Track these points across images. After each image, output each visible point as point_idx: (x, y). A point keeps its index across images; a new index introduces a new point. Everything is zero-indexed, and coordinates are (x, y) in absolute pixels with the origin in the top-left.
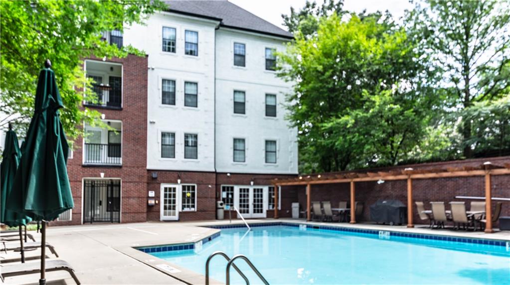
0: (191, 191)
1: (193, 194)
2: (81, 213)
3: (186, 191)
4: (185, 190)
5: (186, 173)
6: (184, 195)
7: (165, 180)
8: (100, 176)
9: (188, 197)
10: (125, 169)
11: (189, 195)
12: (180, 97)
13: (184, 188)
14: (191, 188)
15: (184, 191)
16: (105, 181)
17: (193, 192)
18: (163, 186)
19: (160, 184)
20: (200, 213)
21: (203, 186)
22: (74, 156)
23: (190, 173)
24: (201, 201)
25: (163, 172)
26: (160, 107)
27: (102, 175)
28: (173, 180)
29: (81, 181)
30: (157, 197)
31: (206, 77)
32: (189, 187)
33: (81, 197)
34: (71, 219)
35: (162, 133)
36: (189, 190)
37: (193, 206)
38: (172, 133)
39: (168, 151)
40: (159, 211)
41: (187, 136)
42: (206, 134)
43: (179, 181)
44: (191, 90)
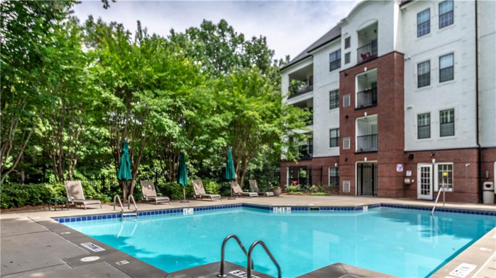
0: (447, 171)
1: (450, 174)
2: (355, 188)
3: (443, 171)
4: (441, 169)
5: (441, 152)
6: (440, 174)
7: (420, 160)
8: (364, 160)
9: (444, 177)
10: (379, 153)
11: (445, 174)
12: (435, 75)
13: (440, 167)
14: (447, 166)
15: (440, 171)
16: (367, 163)
17: (450, 171)
18: (420, 166)
19: (416, 164)
20: (457, 194)
21: (460, 165)
22: (351, 146)
23: (445, 151)
24: (458, 182)
25: (419, 153)
26: (416, 91)
27: (366, 159)
28: (428, 160)
29: (354, 165)
30: (414, 176)
31: (464, 41)
32: (445, 166)
33: (355, 176)
34: (349, 191)
35: (418, 115)
36: (445, 169)
37: (450, 187)
38: (427, 114)
39: (424, 132)
40: (416, 190)
41: (442, 113)
42: (464, 106)
43: (434, 160)
44: (446, 63)
